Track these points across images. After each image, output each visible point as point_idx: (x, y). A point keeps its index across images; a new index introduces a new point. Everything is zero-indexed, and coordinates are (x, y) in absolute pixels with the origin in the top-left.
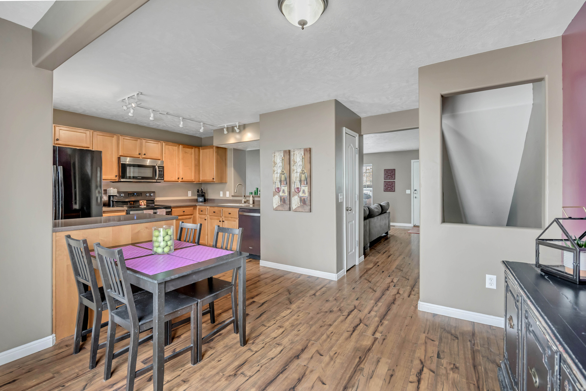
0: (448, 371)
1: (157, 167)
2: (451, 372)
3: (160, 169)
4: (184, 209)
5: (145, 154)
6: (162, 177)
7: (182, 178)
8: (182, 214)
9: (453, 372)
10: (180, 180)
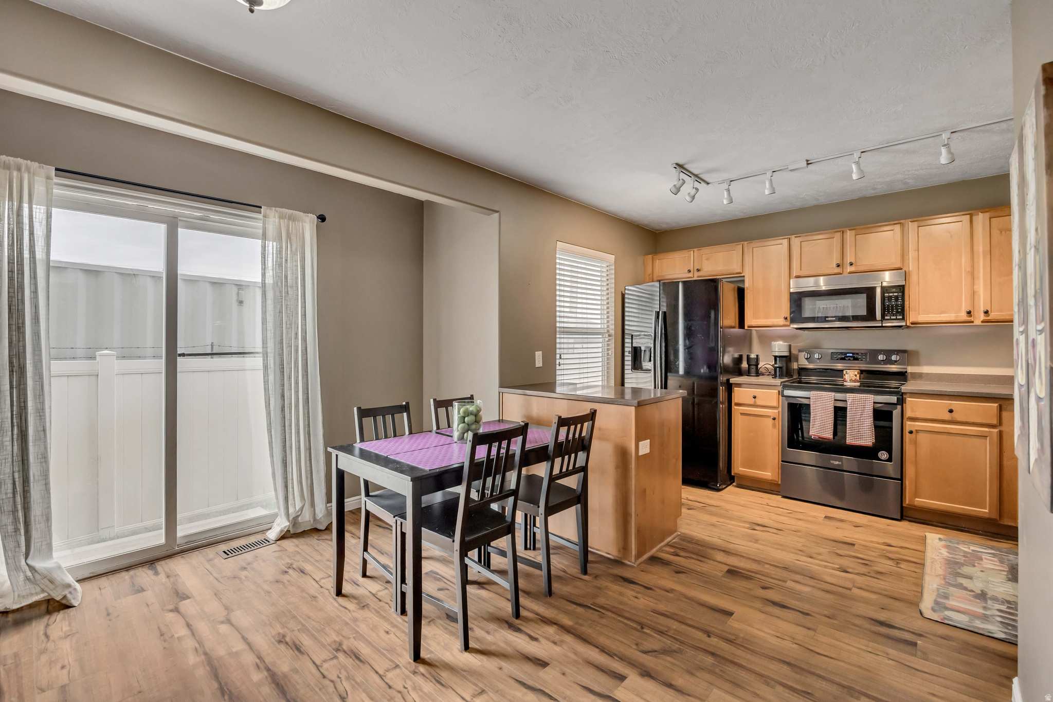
0: (286, 629)
1: (878, 291)
2: (281, 631)
3: (891, 294)
4: (955, 404)
5: (851, 264)
6: (897, 312)
7: (986, 312)
8: (947, 416)
9: (279, 634)
10: (979, 318)
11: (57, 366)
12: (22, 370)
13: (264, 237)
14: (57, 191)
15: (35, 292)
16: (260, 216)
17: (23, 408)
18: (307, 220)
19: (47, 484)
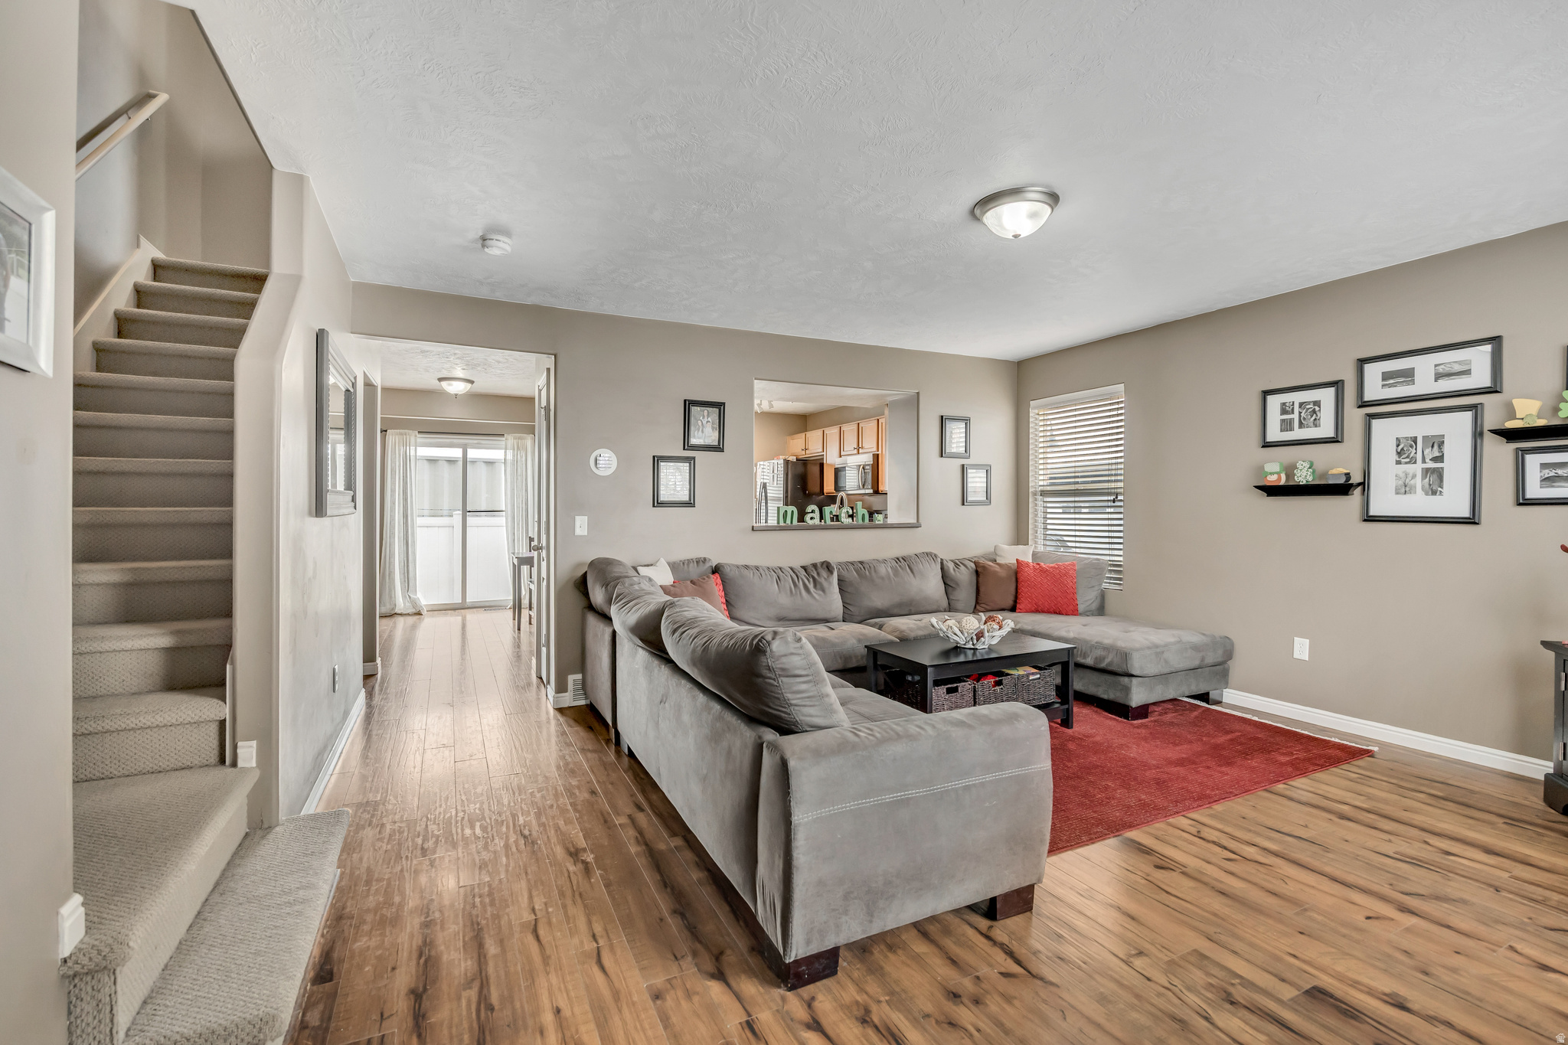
5: (861, 448)
11: (419, 521)
12: (407, 516)
13: (506, 449)
14: (419, 440)
15: (411, 484)
16: (504, 439)
17: (407, 532)
18: (529, 438)
19: (415, 565)
